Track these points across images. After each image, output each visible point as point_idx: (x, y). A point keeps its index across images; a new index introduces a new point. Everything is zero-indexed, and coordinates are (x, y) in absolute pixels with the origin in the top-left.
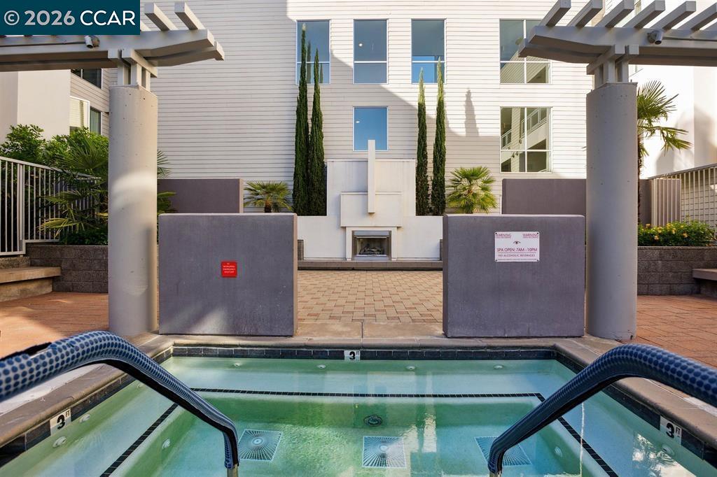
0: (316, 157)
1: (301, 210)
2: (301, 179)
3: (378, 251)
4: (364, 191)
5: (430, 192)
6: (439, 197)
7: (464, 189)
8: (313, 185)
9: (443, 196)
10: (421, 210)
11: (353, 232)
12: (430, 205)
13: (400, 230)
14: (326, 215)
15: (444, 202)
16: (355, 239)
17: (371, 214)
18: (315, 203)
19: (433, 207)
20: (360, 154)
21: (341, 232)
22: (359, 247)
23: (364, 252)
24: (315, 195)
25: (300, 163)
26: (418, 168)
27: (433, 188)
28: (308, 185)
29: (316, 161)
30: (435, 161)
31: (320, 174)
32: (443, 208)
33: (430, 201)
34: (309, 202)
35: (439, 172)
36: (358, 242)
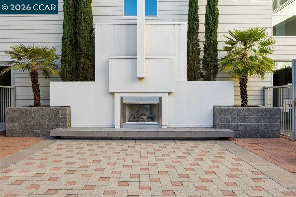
0: (83, 20)
1: (68, 76)
2: (68, 43)
3: (148, 118)
4: (133, 55)
5: (201, 57)
6: (211, 62)
7: (237, 53)
8: (81, 49)
9: (216, 60)
10: (193, 75)
11: (122, 98)
12: (202, 71)
13: (171, 95)
14: (94, 81)
15: (216, 67)
16: (124, 105)
17: (141, 79)
18: (82, 68)
19: (205, 72)
20: (130, 19)
21: (109, 98)
22: (128, 114)
23: (133, 119)
24: (83, 60)
25: (67, 27)
26: (189, 32)
27: (205, 53)
28: (76, 50)
29: (84, 24)
30: (207, 23)
31: (88, 38)
32: (216, 73)
33: (201, 66)
34: (77, 67)
35: (211, 35)
36: (127, 109)
